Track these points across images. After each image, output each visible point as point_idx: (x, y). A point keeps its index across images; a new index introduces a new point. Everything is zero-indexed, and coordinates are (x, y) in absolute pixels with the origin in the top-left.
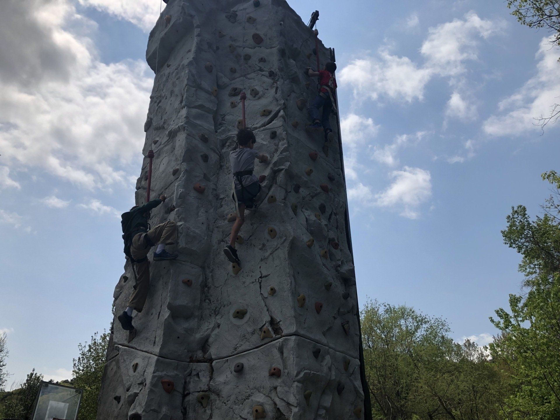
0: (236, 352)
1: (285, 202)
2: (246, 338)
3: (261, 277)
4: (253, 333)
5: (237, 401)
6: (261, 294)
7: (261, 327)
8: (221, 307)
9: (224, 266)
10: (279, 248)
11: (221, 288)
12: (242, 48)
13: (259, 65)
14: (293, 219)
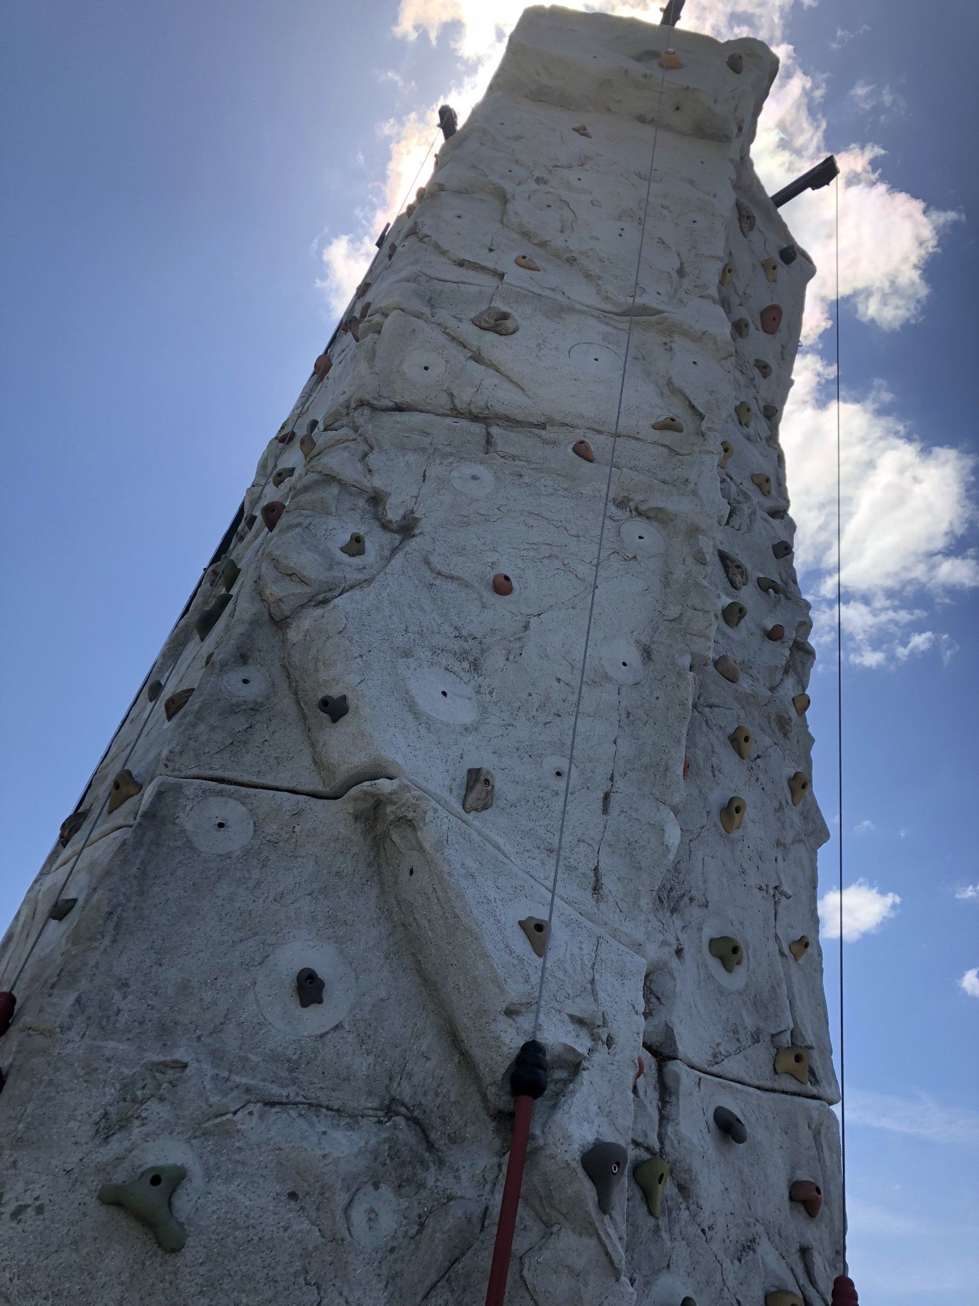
0: (715, 1069)
2: (738, 1040)
3: (776, 888)
4: (756, 1040)
5: (727, 1241)
6: (776, 936)
7: (774, 1032)
8: (684, 895)
9: (698, 781)
11: (691, 841)
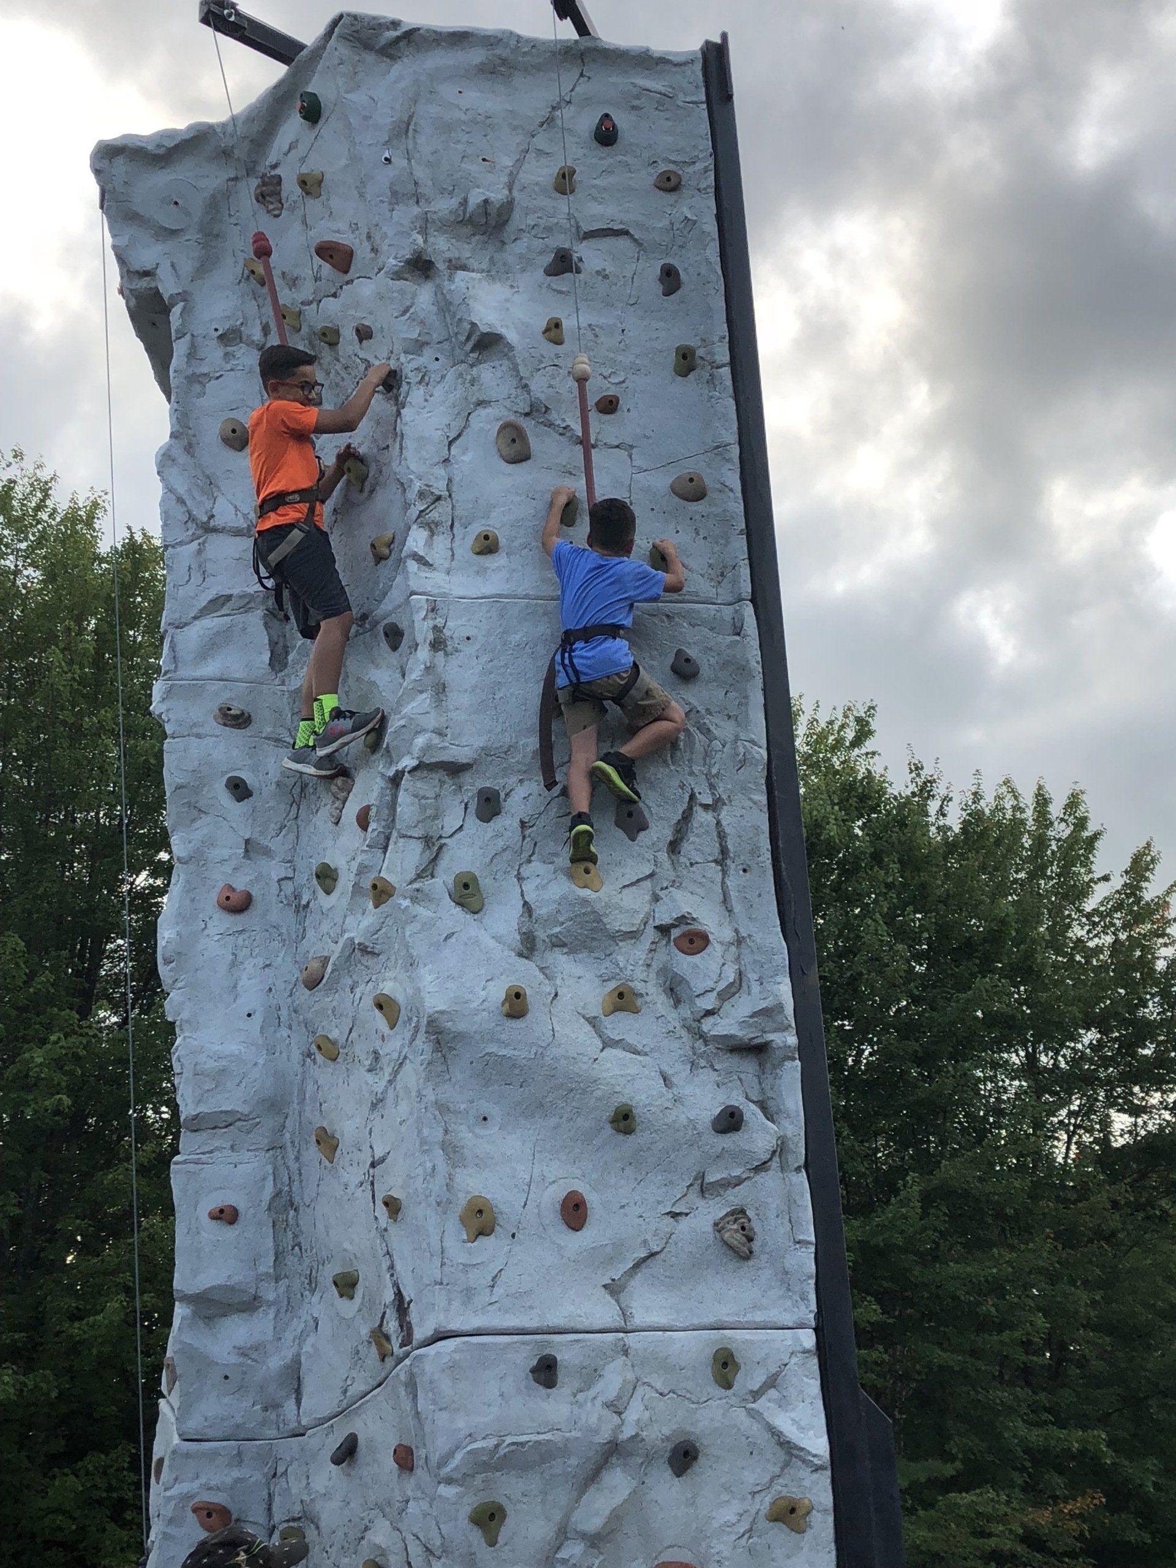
0: (345, 1403)
1: (418, 890)
2: (360, 1358)
3: (373, 1165)
4: (369, 1342)
6: (376, 1218)
7: (379, 1322)
8: (318, 1265)
10: (405, 1058)
11: (314, 1209)
12: (315, 304)
13: (362, 355)
14: (453, 940)
